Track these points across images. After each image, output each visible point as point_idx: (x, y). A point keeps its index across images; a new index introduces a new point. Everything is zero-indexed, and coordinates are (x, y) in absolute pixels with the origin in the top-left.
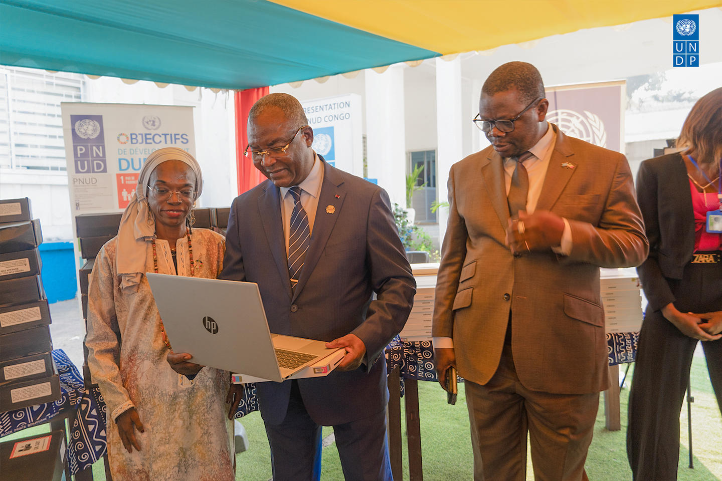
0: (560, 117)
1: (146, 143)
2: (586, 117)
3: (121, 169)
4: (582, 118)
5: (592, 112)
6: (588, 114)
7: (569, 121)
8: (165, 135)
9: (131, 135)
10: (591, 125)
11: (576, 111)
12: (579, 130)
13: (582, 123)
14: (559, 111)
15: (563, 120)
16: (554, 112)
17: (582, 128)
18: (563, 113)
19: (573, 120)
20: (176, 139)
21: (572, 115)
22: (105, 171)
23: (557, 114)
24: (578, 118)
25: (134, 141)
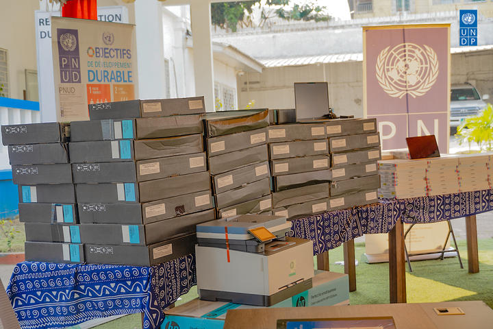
0: (407, 48)
1: (105, 57)
2: (425, 49)
3: (89, 81)
4: (422, 50)
5: (429, 46)
6: (426, 47)
7: (414, 52)
8: (117, 50)
9: (96, 48)
10: (428, 55)
11: (417, 44)
12: (420, 59)
13: (422, 53)
14: (406, 44)
15: (409, 51)
16: (403, 44)
17: (422, 58)
18: (409, 45)
19: (416, 51)
20: (124, 54)
21: (415, 48)
22: (79, 81)
23: (405, 46)
24: (419, 50)
25: (98, 55)
